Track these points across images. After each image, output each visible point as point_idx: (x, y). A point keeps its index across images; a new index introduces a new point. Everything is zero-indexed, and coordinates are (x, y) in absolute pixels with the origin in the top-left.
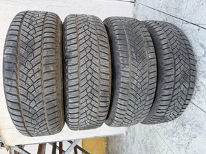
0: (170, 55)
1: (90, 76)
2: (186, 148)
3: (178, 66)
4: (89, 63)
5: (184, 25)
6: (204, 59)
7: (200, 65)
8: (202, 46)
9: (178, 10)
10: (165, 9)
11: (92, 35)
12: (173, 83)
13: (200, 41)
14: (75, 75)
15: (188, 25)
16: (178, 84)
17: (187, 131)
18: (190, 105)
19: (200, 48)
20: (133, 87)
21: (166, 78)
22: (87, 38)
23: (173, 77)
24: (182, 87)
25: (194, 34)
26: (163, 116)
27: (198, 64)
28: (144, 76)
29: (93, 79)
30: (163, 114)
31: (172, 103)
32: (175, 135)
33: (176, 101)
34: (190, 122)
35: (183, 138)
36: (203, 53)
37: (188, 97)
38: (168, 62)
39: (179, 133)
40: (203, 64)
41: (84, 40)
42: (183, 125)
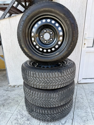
0: (62, 110)
1: (54, 82)
2: (17, 123)
3: (57, 114)
4: (59, 81)
5: (72, 112)
6: (61, 124)
7: (57, 123)
8: (66, 122)
9: (78, 108)
10: (77, 101)
11: (70, 79)
12: (50, 113)
13: (67, 121)
14: (54, 76)
15: (72, 114)
16: (50, 116)
17: (26, 122)
18: (39, 121)
19: (65, 121)
20: (49, 99)
21: (52, 110)
22: (69, 78)
23: (53, 113)
24: (49, 118)
25: (70, 117)
26: (33, 111)
27: (58, 121)
28: (54, 103)
29: (52, 83)
30: (35, 111)
31: (41, 115)
32: (21, 116)
33: (42, 116)
34: (31, 123)
35: (22, 121)
36: (63, 123)
37: (44, 120)
38: (59, 110)
39: (23, 118)
40: (59, 124)
41: (68, 77)
42: (28, 120)
